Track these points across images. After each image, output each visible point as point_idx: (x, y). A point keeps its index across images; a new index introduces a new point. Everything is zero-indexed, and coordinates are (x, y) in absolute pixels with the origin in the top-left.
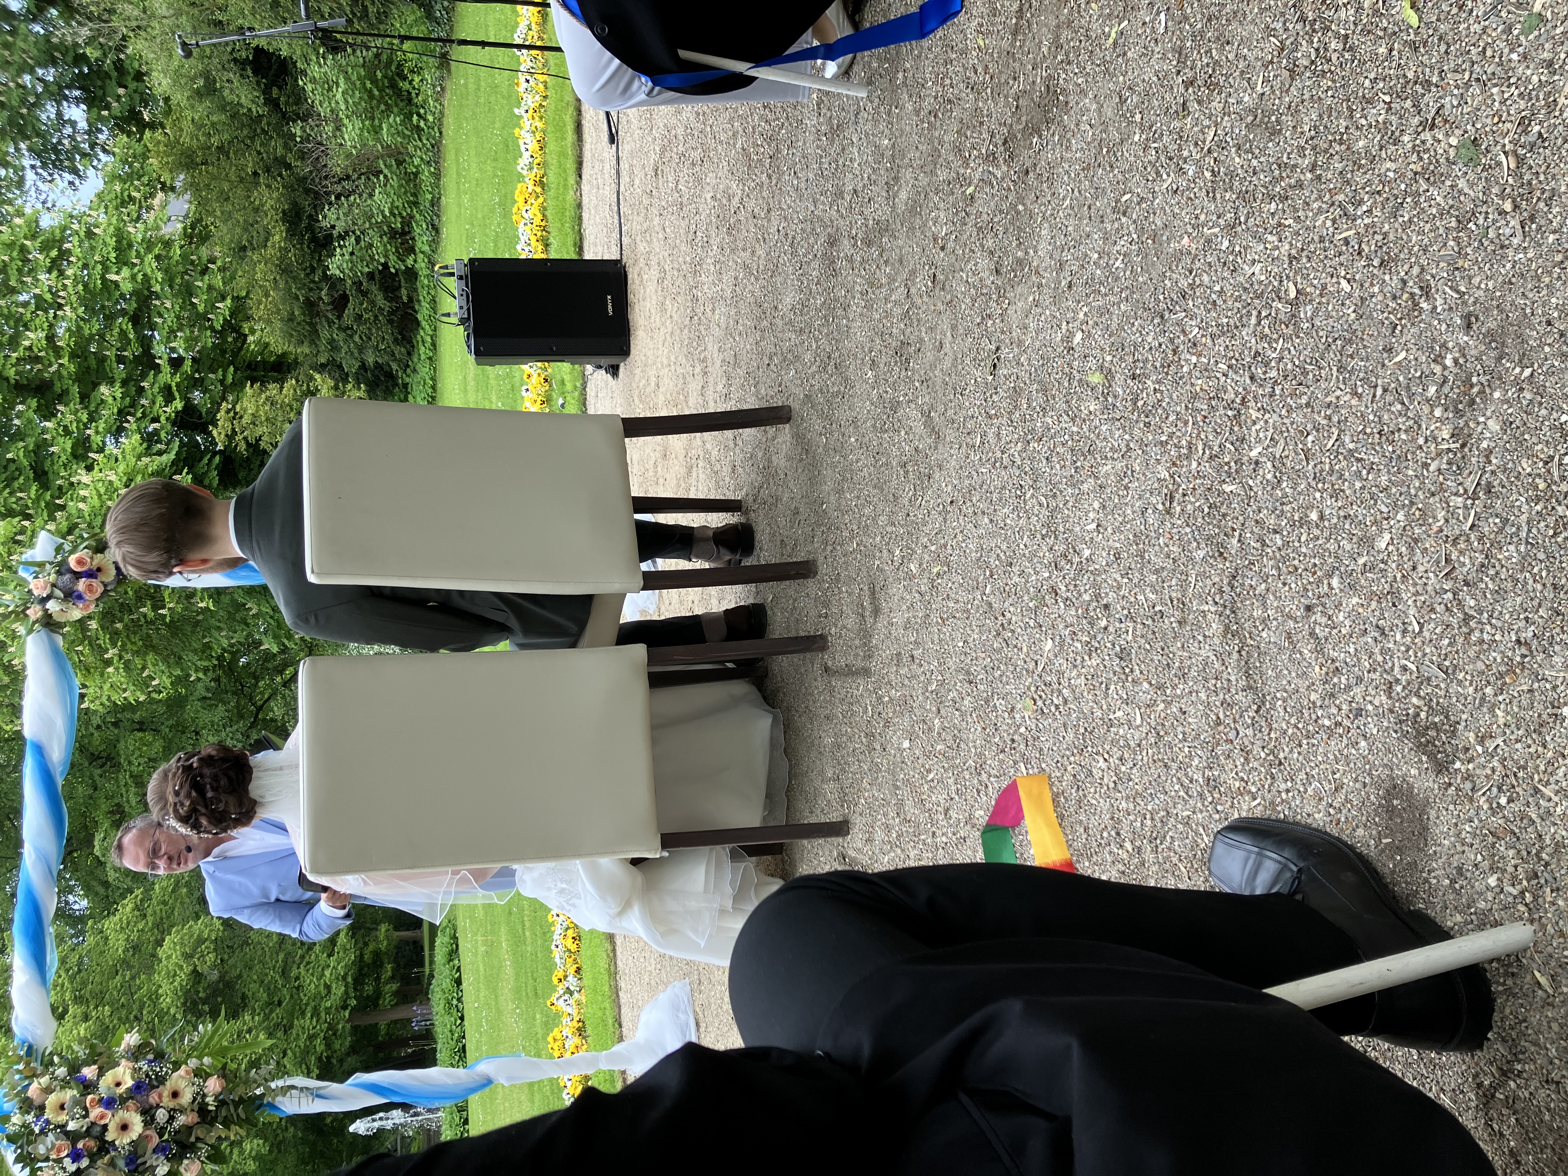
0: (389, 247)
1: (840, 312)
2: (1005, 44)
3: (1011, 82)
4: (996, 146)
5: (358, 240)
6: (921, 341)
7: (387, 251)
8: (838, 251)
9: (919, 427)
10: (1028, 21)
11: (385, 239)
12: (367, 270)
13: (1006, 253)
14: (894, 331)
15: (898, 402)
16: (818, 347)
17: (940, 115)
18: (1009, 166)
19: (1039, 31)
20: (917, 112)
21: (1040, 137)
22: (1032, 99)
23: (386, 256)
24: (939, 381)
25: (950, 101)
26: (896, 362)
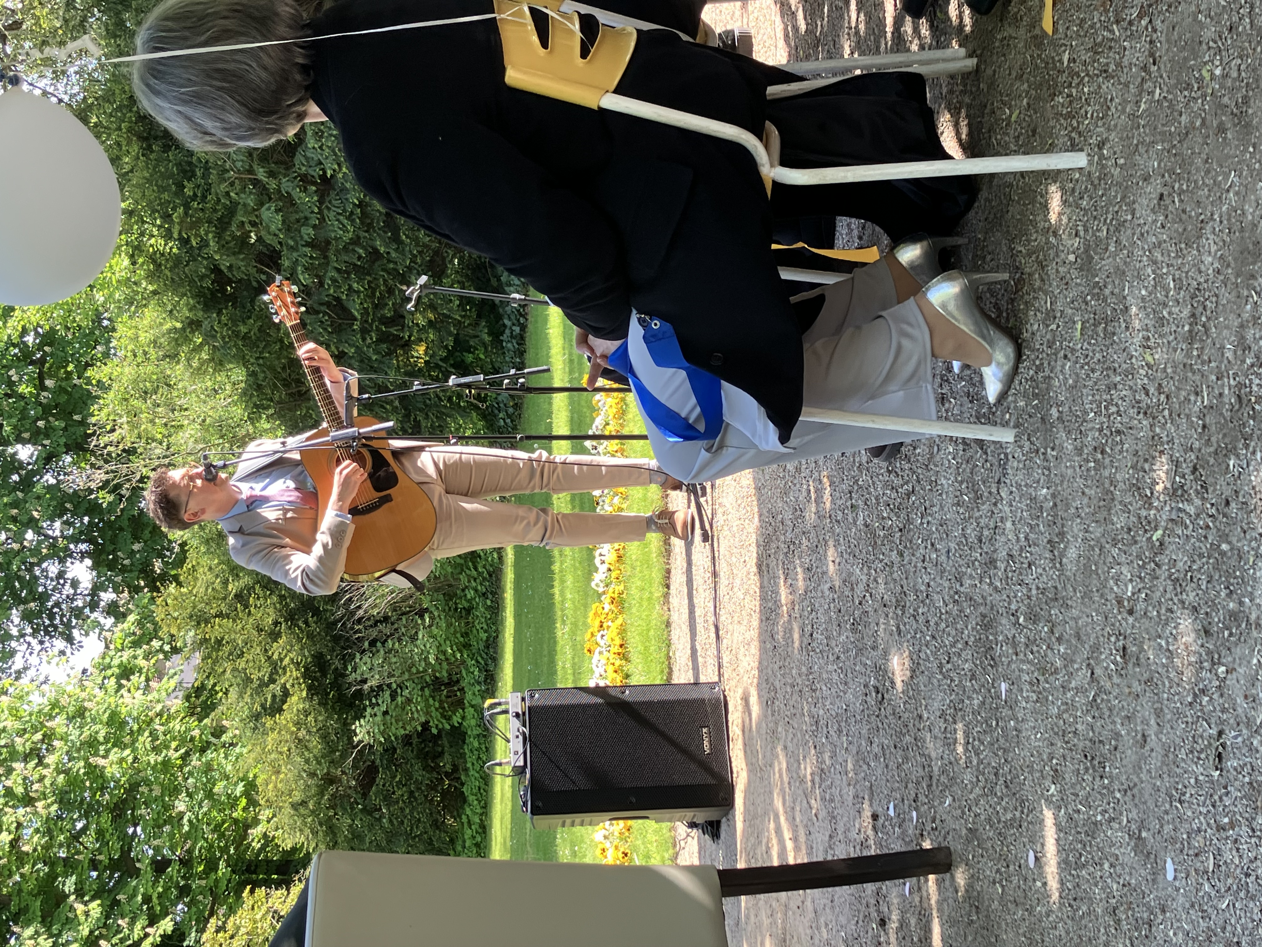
0: (431, 701)
1: (1006, 712)
2: (1179, 356)
3: (1192, 398)
4: (1183, 477)
5: (393, 697)
6: (1117, 735)
7: (428, 706)
8: (995, 634)
9: (1127, 854)
10: (1204, 326)
11: (427, 692)
12: (402, 732)
13: (1214, 606)
14: (1079, 726)
15: (1095, 823)
16: (980, 762)
17: (1108, 450)
18: (1203, 499)
19: (1219, 334)
20: (1079, 451)
21: (1238, 456)
22: (1221, 414)
23: (428, 713)
24: (1148, 789)
25: (1119, 432)
26: (1087, 769)
